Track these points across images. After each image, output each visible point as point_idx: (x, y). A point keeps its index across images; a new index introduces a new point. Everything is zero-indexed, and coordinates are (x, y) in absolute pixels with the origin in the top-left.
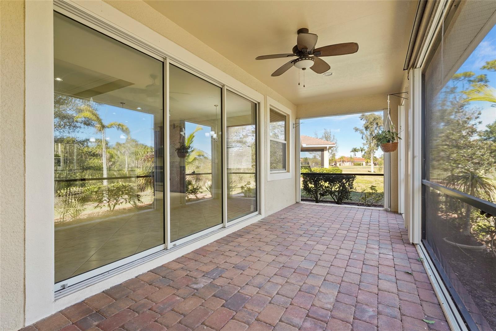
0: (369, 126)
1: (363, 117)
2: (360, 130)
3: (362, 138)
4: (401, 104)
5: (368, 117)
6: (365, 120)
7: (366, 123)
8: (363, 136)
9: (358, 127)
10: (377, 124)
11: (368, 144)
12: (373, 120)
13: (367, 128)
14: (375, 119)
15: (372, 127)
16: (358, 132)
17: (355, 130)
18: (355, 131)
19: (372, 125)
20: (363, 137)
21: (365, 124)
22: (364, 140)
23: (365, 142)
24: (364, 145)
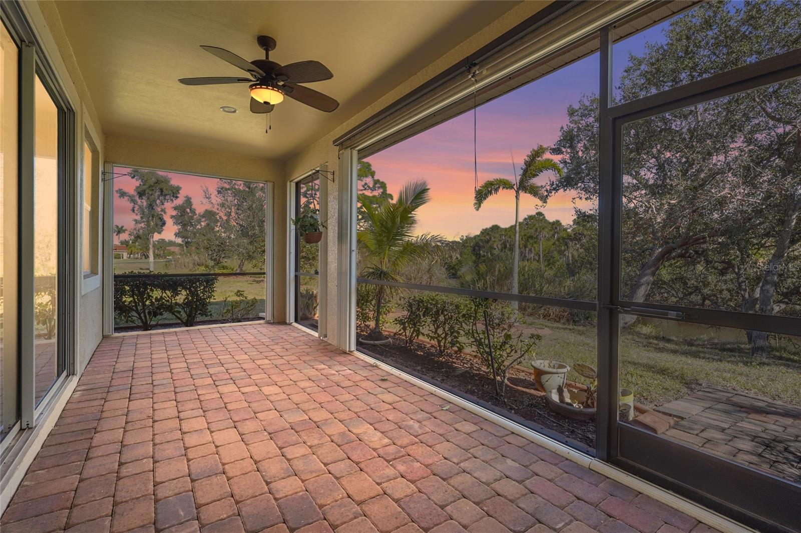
0: (146, 192)
1: (136, 173)
2: (129, 196)
3: (133, 211)
4: (292, 179)
5: (146, 176)
6: (140, 181)
7: (140, 184)
8: (134, 207)
9: (125, 190)
10: (162, 190)
11: (144, 222)
12: (155, 183)
13: (141, 194)
14: (157, 182)
15: (152, 194)
16: (126, 198)
17: (119, 195)
18: (120, 197)
19: (153, 190)
20: (135, 209)
21: (137, 187)
22: (137, 214)
23: (138, 218)
24: (136, 223)
